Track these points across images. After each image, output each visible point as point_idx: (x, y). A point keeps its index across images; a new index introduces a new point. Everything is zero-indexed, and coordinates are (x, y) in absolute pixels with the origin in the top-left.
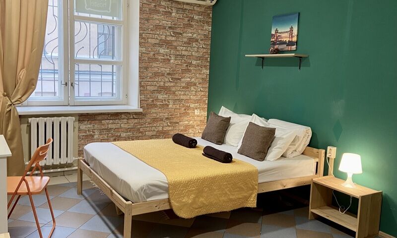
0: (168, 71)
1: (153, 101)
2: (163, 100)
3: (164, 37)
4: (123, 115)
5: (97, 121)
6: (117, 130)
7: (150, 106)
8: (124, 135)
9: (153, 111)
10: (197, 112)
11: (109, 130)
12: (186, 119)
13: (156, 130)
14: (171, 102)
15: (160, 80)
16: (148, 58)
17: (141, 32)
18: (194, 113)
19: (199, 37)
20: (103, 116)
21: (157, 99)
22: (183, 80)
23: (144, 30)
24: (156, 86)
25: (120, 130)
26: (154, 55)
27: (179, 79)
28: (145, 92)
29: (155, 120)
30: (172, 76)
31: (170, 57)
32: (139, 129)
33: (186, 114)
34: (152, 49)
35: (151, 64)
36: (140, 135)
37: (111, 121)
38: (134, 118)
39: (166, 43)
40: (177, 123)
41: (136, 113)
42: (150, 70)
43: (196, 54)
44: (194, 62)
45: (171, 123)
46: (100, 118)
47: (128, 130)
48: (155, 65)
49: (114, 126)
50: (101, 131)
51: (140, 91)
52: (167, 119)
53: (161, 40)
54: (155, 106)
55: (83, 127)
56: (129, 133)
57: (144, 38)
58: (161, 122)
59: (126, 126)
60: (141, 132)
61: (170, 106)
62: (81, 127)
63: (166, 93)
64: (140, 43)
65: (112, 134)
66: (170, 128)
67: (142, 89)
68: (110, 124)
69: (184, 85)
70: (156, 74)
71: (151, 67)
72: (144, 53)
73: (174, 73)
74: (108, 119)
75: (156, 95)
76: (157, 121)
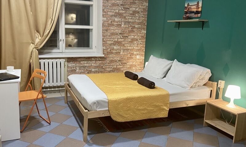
0: (120, 31)
1: (110, 50)
2: (116, 50)
3: (118, 11)
4: (93, 59)
5: (78, 62)
6: (89, 67)
7: (109, 53)
8: (93, 70)
9: (111, 56)
10: (138, 57)
11: (84, 67)
12: (131, 61)
13: (113, 67)
14: (122, 51)
15: (115, 37)
16: (108, 24)
17: (104, 8)
18: (136, 57)
19: (140, 10)
20: (81, 59)
21: (113, 49)
22: (129, 37)
23: (106, 7)
24: (112, 41)
25: (91, 67)
26: (111, 22)
27: (127, 37)
28: (106, 45)
29: (112, 61)
30: (122, 35)
31: (121, 23)
32: (102, 67)
33: (131, 58)
34: (110, 18)
35: (109, 28)
37: (86, 62)
38: (99, 60)
39: (119, 15)
40: (126, 63)
41: (100, 57)
42: (109, 31)
43: (138, 21)
44: (137, 26)
45: (121, 63)
46: (79, 60)
47: (95, 67)
48: (112, 28)
49: (87, 65)
50: (80, 67)
51: (103, 44)
52: (119, 61)
53: (116, 13)
54: (112, 53)
55: (70, 65)
56: (96, 69)
57: (105, 12)
58: (116, 63)
59: (95, 65)
60: (104, 69)
61: (121, 53)
62: (69, 65)
63: (119, 46)
64: (103, 15)
65: (86, 69)
66: (121, 66)
68: (85, 64)
69: (130, 40)
70: (113, 34)
71: (110, 29)
72: (105, 21)
73: (124, 33)
74: (84, 61)
75: (113, 46)
76: (113, 62)
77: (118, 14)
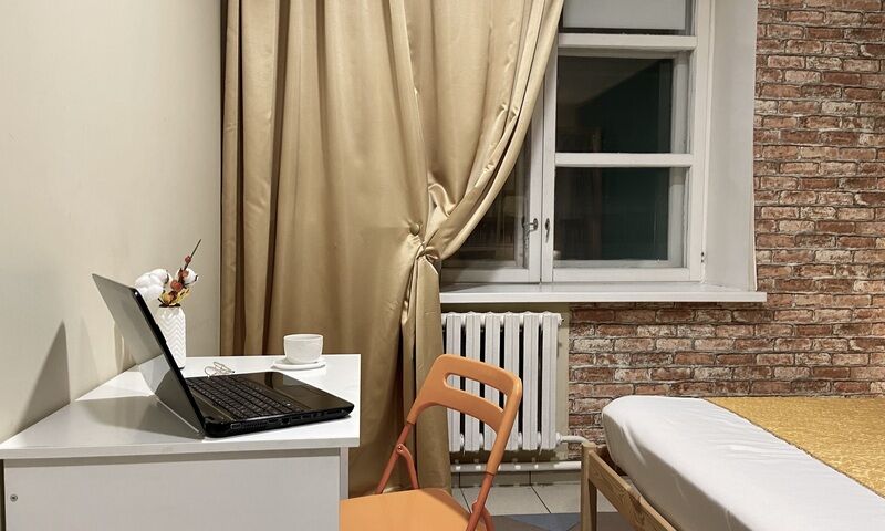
0: (849, 169)
1: (797, 269)
2: (831, 267)
3: (838, 62)
4: (700, 313)
5: (624, 330)
6: (683, 356)
7: (788, 286)
8: (703, 374)
9: (800, 300)
11: (657, 356)
13: (810, 364)
14: (861, 274)
15: (822, 202)
16: (785, 133)
17: (762, 51)
20: (641, 314)
21: (812, 263)
23: (773, 46)
24: (808, 219)
25: (692, 358)
26: (804, 120)
28: (772, 240)
29: (804, 330)
30: (862, 187)
31: (858, 126)
32: (751, 359)
34: (795, 103)
35: (793, 151)
36: (756, 376)
37: (664, 330)
38: (735, 323)
39: (847, 83)
41: (742, 308)
42: (788, 169)
45: (859, 341)
46: (631, 318)
47: (714, 360)
48: (805, 152)
49: (671, 345)
50: (635, 359)
51: (758, 235)
52: (847, 327)
53: (827, 72)
54: (807, 285)
55: (583, 344)
56: (720, 370)
57: (770, 71)
58: (827, 338)
59: (711, 346)
60: (761, 369)
61: (858, 286)
62: (577, 344)
63: (844, 245)
64: (759, 87)
65: (667, 369)
66: (858, 360)
67: (762, 229)
68: (659, 338)
70: (809, 184)
71: (793, 160)
72: (770, 117)
73: (872, 178)
74: (657, 324)
75: (810, 249)
76: (813, 335)
77: (839, 79)
